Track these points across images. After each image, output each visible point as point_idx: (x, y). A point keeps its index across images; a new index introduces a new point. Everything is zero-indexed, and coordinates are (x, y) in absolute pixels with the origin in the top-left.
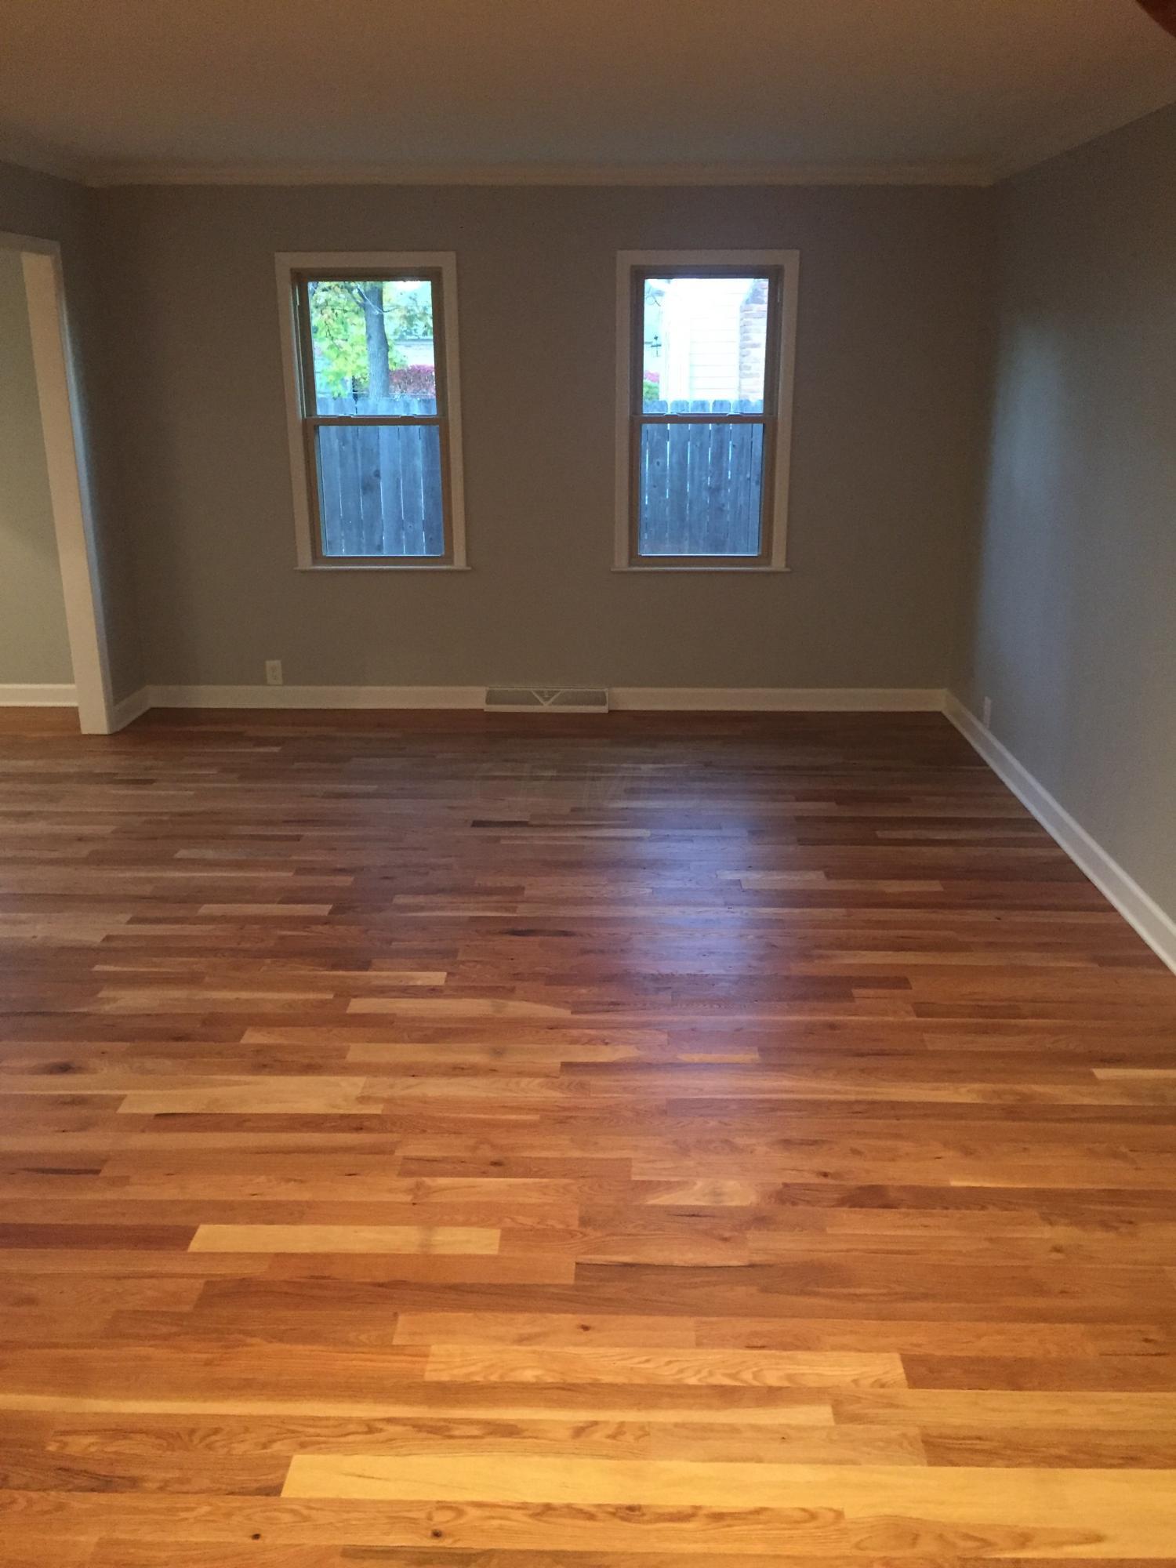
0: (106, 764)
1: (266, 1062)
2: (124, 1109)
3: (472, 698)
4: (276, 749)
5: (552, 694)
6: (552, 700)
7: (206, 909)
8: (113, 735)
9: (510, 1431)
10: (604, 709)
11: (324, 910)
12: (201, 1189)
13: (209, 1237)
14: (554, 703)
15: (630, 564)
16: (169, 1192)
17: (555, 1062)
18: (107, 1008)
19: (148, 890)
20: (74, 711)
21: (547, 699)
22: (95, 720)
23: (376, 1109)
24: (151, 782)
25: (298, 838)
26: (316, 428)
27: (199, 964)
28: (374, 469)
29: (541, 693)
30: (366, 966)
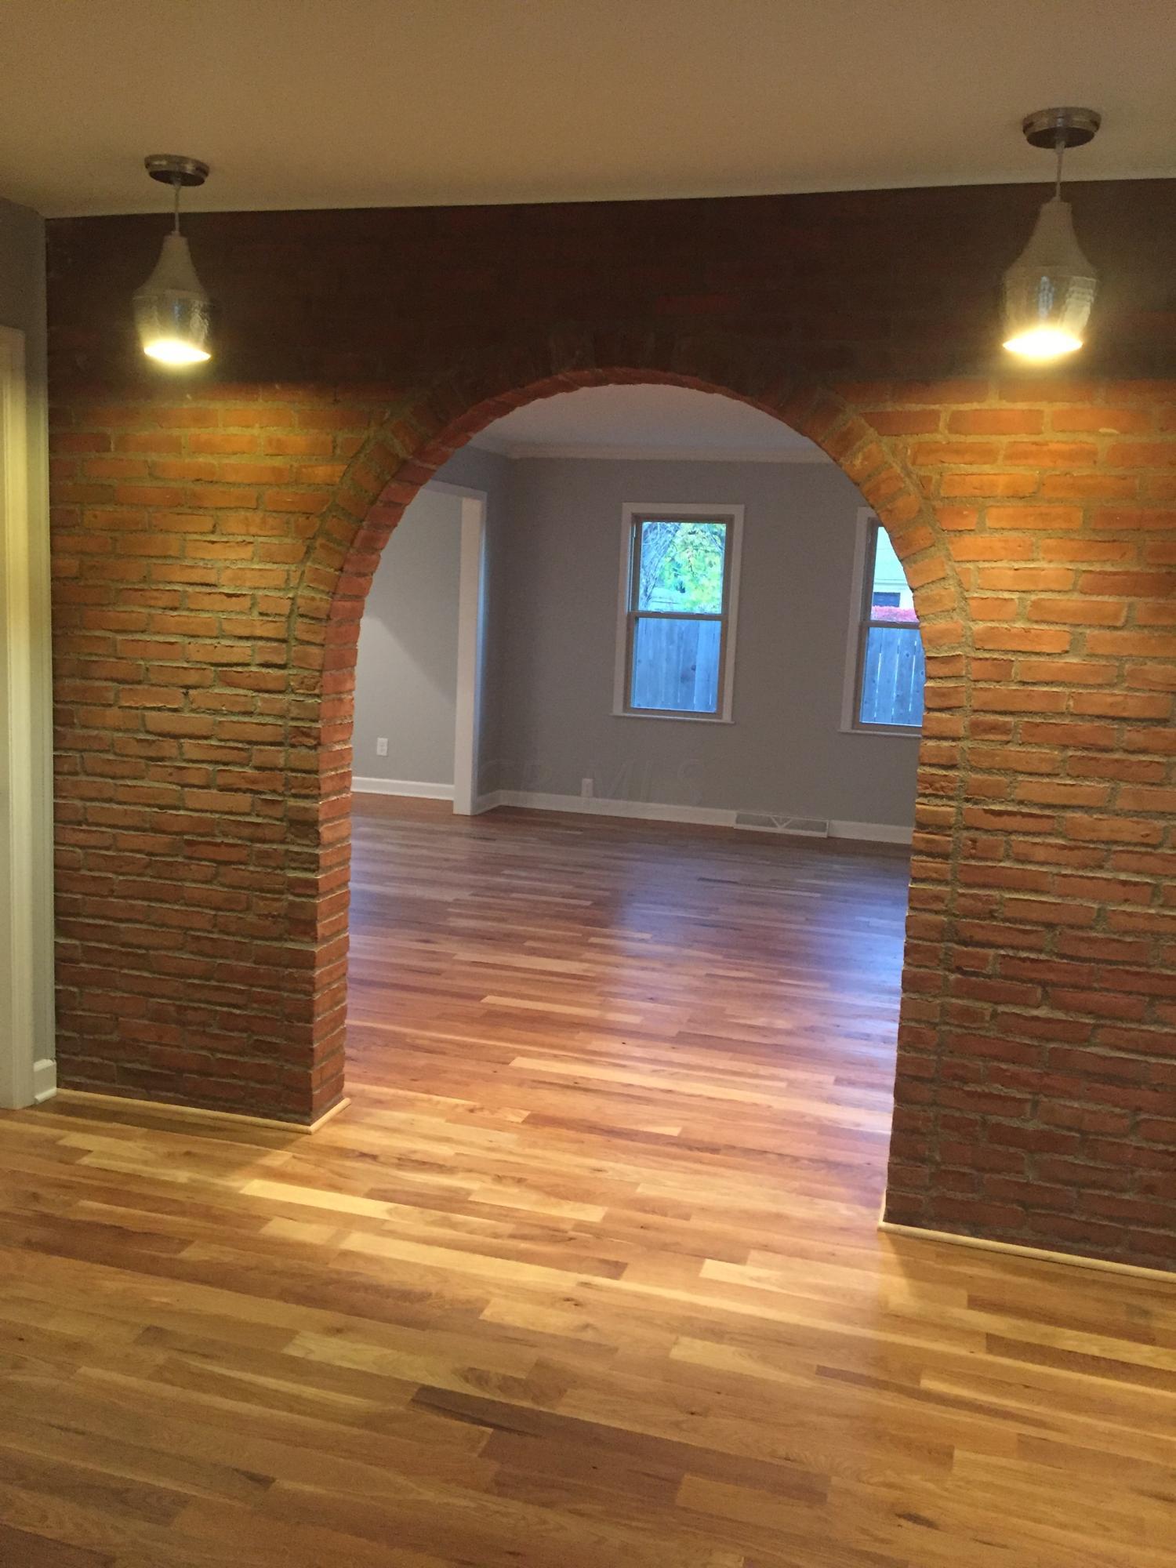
0: (467, 829)
1: (533, 952)
2: (455, 958)
3: (725, 818)
4: (579, 833)
5: (785, 820)
6: (785, 824)
7: (514, 895)
8: (474, 817)
9: (624, 1066)
10: (824, 835)
11: (588, 903)
12: (487, 985)
13: (490, 999)
14: (786, 827)
15: (853, 728)
16: (476, 984)
17: (703, 973)
18: (451, 924)
19: (483, 884)
20: (451, 802)
21: (781, 824)
22: (463, 805)
23: (593, 975)
24: (495, 840)
25: (581, 873)
26: (637, 619)
27: (504, 914)
28: (692, 664)
29: (776, 819)
30: (606, 926)
